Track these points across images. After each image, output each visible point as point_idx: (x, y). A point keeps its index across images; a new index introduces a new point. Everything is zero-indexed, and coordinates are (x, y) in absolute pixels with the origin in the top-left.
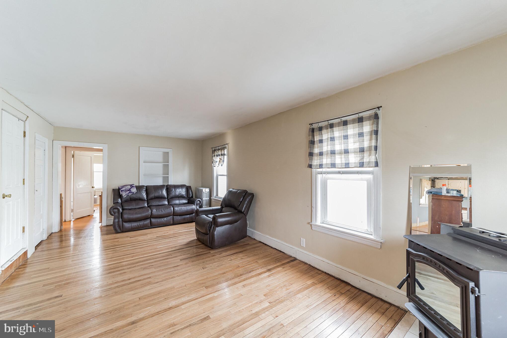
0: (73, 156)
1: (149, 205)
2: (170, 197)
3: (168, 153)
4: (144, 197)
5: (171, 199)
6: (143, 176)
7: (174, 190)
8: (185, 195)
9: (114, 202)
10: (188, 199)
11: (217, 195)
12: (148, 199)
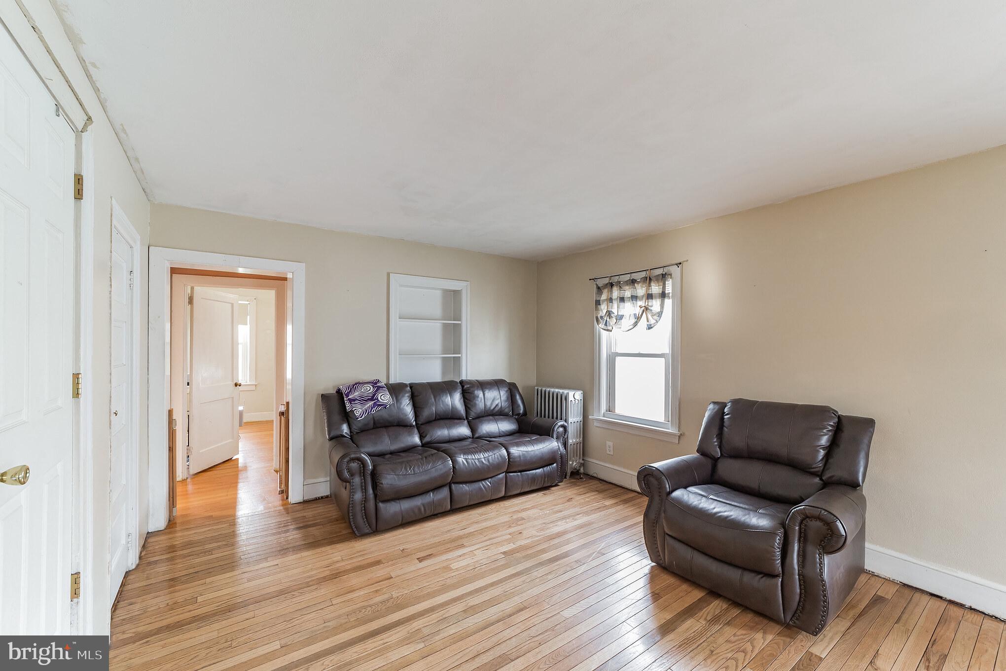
0: (191, 301)
1: (427, 439)
2: (473, 414)
3: (456, 294)
4: (409, 418)
5: (477, 420)
6: (398, 356)
7: (481, 395)
8: (507, 410)
9: (332, 435)
10: (517, 420)
11: (611, 409)
12: (420, 423)
